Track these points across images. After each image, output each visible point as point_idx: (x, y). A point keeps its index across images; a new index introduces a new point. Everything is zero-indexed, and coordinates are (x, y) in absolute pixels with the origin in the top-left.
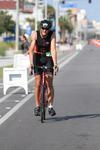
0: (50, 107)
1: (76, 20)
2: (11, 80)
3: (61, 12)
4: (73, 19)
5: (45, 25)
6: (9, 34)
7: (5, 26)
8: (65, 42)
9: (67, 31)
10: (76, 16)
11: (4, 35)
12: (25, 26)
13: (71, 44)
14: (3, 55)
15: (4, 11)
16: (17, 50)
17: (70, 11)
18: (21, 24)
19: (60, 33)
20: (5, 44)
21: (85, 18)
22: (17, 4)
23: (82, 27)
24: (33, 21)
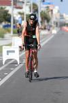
0: (35, 71)
1: (52, 13)
2: (8, 54)
3: (42, 8)
4: (50, 13)
5: (32, 17)
6: (7, 23)
7: (4, 18)
8: (45, 29)
9: (46, 21)
10: (52, 11)
11: (4, 23)
12: (18, 17)
13: (49, 30)
14: (3, 37)
15: (3, 7)
16: (12, 34)
17: (48, 7)
18: (15, 16)
19: (41, 22)
20: (3, 30)
21: (59, 11)
22: (12, 3)
23: (56, 18)
24: (23, 14)
